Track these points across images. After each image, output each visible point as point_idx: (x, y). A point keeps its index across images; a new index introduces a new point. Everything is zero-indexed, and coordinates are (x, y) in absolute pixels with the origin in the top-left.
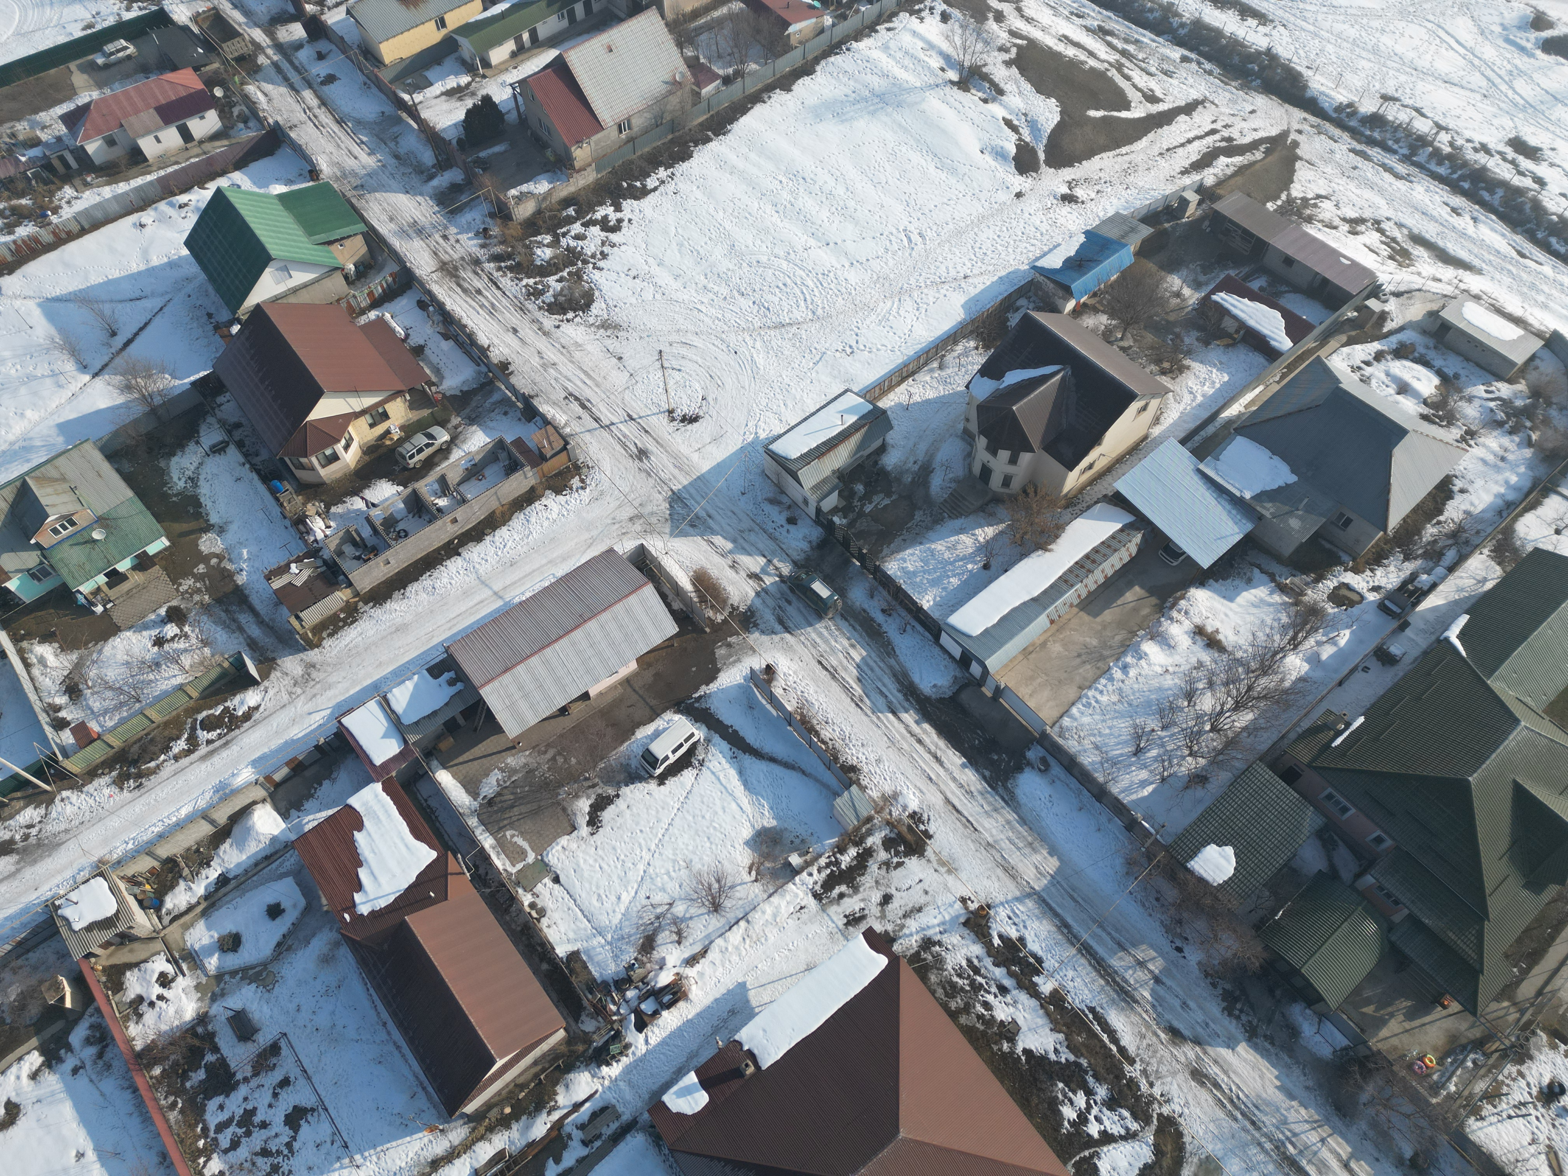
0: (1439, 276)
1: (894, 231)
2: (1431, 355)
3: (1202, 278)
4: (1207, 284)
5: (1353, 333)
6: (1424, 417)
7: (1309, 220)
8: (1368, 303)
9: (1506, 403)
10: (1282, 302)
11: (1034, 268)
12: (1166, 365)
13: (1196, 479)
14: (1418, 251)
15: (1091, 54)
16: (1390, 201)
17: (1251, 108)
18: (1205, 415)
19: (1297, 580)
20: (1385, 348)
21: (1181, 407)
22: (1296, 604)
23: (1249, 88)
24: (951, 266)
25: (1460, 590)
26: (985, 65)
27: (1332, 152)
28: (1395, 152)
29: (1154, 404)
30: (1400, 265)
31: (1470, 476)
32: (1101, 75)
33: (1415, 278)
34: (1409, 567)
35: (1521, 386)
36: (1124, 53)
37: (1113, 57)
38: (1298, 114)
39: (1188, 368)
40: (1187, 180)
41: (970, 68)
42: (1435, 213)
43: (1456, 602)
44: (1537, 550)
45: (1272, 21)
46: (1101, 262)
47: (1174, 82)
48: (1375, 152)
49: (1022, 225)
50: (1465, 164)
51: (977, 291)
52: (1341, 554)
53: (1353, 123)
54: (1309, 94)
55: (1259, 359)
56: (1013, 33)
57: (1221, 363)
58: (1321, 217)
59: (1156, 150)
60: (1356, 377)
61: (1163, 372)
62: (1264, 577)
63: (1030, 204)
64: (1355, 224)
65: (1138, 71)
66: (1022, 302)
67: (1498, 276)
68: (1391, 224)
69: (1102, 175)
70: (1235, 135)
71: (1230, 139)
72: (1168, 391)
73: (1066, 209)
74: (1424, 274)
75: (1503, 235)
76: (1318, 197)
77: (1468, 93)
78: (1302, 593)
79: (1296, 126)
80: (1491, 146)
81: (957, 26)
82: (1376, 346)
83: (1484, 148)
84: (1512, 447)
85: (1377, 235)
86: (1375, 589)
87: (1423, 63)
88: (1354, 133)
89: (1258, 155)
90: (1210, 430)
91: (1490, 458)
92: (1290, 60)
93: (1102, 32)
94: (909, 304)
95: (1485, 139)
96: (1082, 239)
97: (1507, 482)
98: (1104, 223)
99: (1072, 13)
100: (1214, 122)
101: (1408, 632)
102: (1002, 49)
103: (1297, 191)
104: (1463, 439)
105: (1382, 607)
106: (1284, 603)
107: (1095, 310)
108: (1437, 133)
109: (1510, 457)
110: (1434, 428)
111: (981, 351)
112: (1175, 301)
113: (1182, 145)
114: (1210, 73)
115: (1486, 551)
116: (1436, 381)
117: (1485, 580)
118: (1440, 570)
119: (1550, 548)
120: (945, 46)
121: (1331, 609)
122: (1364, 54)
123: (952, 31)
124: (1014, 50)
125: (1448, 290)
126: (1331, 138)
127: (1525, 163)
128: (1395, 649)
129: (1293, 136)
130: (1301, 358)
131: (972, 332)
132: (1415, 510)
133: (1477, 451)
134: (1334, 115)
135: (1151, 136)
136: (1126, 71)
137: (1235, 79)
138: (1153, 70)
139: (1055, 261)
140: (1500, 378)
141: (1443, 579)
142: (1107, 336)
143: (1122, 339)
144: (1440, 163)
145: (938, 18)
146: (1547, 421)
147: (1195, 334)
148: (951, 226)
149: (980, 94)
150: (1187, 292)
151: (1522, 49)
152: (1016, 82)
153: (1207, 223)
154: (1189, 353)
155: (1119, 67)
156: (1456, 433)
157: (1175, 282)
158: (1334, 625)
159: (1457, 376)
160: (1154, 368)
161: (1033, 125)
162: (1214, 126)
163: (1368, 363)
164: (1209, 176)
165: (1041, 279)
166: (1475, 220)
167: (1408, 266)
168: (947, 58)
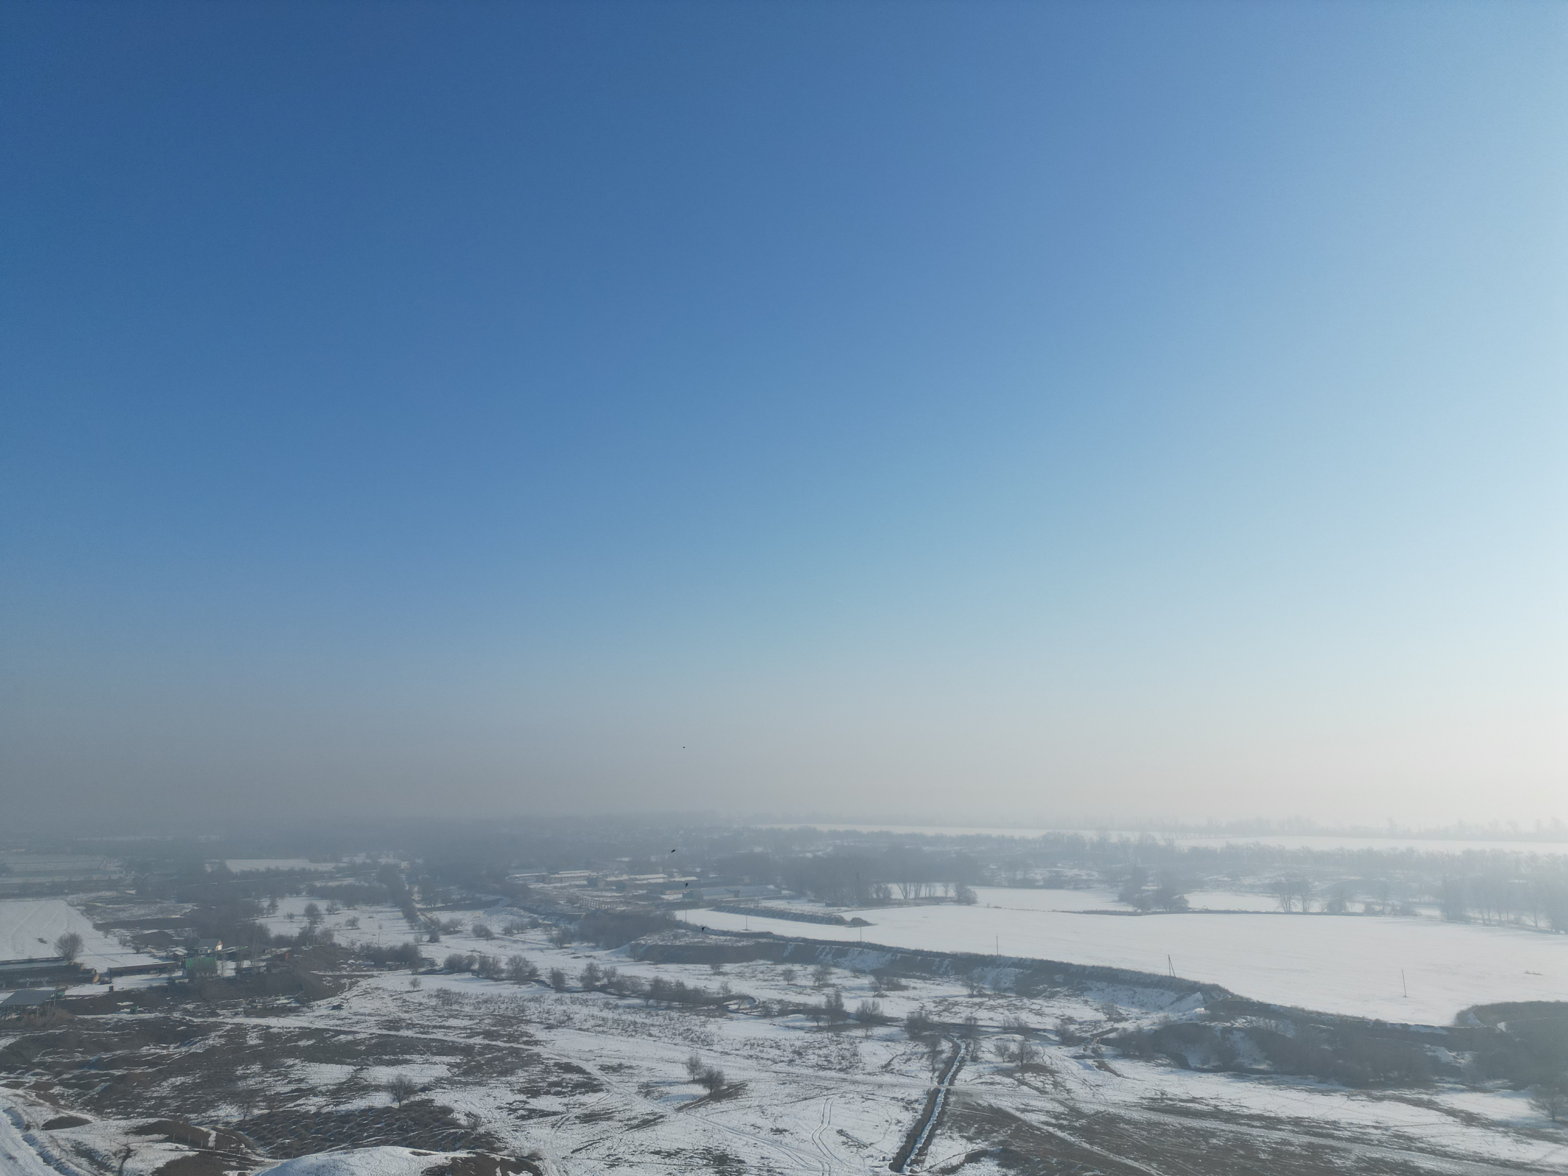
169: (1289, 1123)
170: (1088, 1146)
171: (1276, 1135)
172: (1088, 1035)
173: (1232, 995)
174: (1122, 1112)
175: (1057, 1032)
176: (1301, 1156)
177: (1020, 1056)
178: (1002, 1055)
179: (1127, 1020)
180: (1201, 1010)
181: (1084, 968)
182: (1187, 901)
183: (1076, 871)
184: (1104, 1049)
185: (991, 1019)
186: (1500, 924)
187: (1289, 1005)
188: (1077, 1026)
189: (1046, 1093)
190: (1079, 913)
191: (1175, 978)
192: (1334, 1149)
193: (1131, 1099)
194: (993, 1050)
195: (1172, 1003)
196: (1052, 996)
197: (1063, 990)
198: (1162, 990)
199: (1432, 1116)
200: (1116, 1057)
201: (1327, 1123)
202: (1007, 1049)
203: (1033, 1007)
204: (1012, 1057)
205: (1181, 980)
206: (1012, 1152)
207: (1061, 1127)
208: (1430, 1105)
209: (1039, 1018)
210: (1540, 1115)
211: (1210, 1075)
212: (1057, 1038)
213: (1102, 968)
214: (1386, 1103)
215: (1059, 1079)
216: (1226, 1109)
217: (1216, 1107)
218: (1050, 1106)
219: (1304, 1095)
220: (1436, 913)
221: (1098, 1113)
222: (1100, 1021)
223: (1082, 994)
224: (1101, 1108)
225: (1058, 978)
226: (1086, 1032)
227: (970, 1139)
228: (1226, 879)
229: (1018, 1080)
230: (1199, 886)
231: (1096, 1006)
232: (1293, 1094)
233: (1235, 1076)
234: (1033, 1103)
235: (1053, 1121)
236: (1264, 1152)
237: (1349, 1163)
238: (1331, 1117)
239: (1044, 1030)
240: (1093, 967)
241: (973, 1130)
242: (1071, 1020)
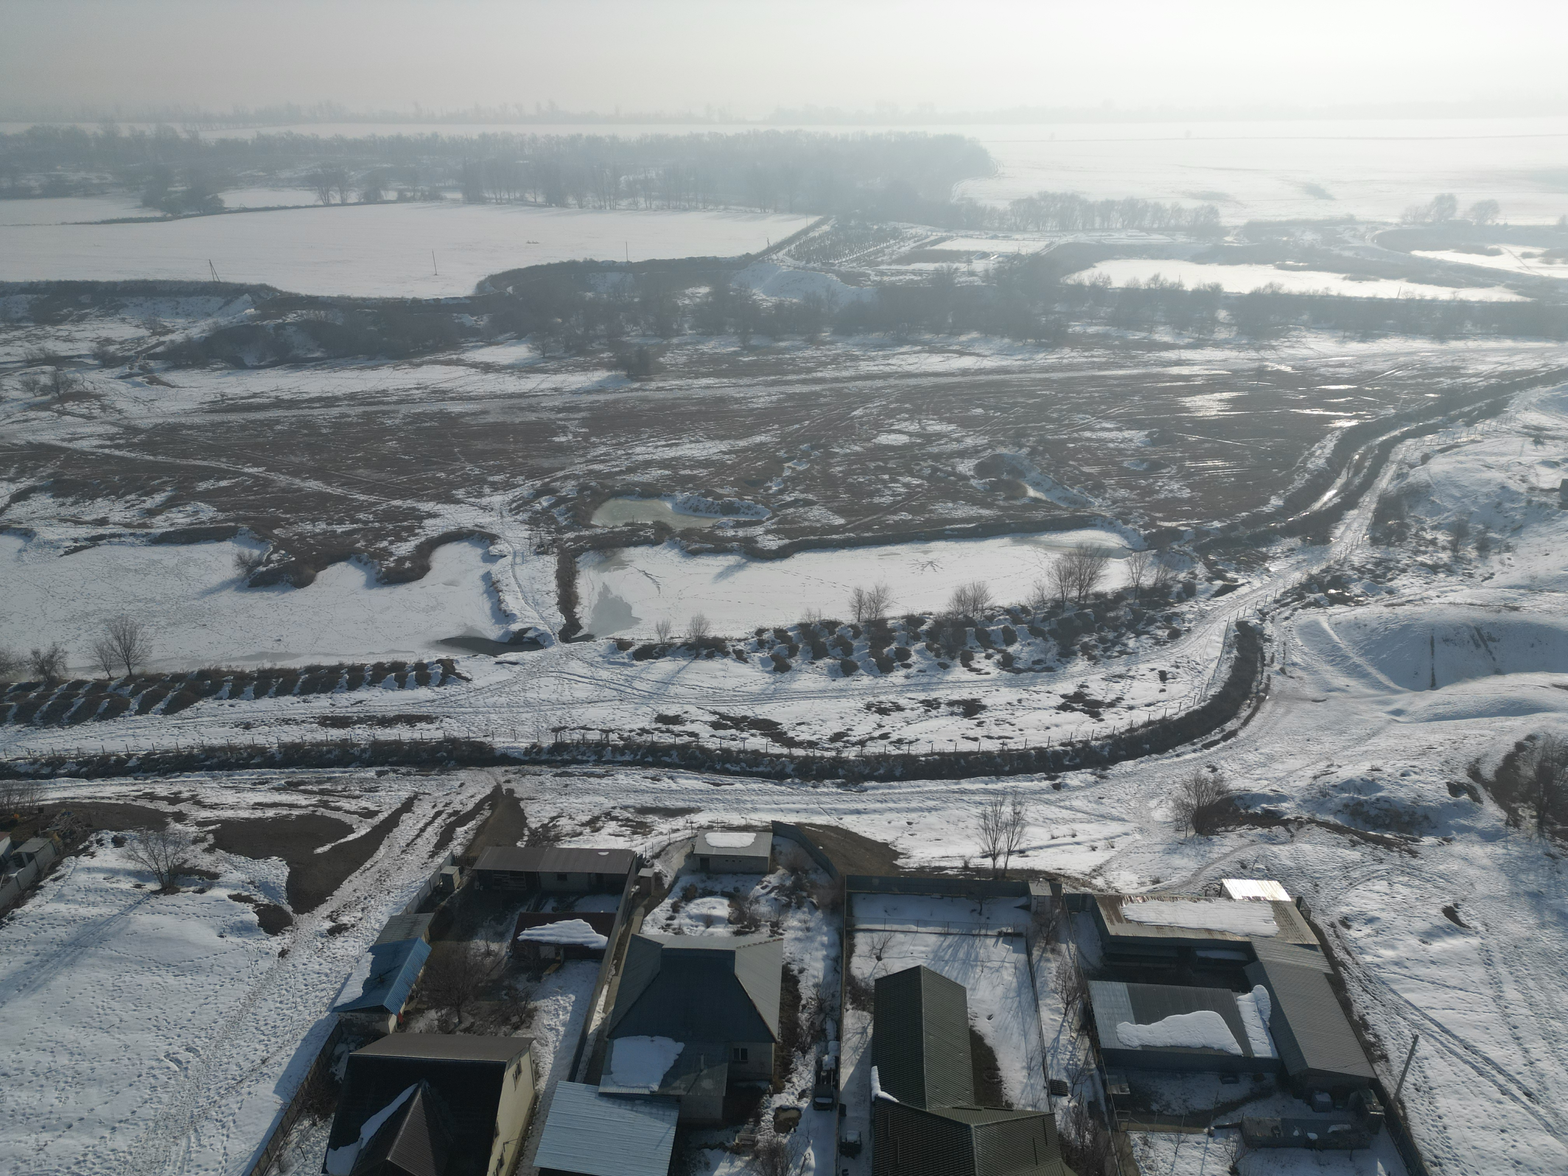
0: (675, 828)
1: (154, 1063)
2: (709, 885)
3: (500, 928)
4: (508, 931)
5: (646, 902)
6: (737, 933)
7: (557, 838)
8: (640, 874)
9: (780, 888)
10: (577, 910)
11: (335, 1010)
12: (515, 1019)
13: (605, 1104)
14: (650, 818)
15: (292, 806)
16: (607, 795)
17: (459, 783)
18: (576, 1041)
19: (742, 1134)
20: (675, 899)
21: (551, 1047)
22: (757, 1157)
23: (449, 770)
24: (241, 1060)
25: (855, 1049)
26: (186, 861)
27: (542, 783)
28: (588, 762)
29: (525, 1061)
30: (644, 834)
31: (798, 956)
32: (312, 817)
33: (661, 838)
34: (811, 1057)
35: (781, 871)
36: (322, 792)
37: (314, 800)
38: (498, 771)
39: (536, 1009)
40: (439, 860)
41: (169, 871)
42: (643, 788)
43: (860, 1063)
44: (877, 981)
45: (437, 718)
46: (400, 967)
47: (383, 793)
48: (572, 769)
49: (300, 978)
50: (639, 746)
51: (284, 1067)
52: (759, 1084)
53: (544, 757)
54: (498, 753)
55: (589, 965)
56: (201, 824)
57: (561, 988)
58: (564, 832)
59: (397, 851)
60: (670, 933)
61: (516, 1027)
62: (717, 1152)
63: (301, 956)
64: (594, 824)
65: (345, 800)
66: (340, 1048)
67: (712, 806)
68: (618, 810)
69: (358, 894)
70: (459, 807)
71: (456, 813)
72: (530, 1041)
73: (339, 941)
74: (665, 831)
75: (696, 778)
76: (553, 819)
77: (609, 703)
78: (755, 1143)
79: (503, 779)
80: (647, 727)
81: (136, 844)
82: (668, 902)
83: (644, 731)
84: (807, 917)
85: (613, 824)
86: (802, 1095)
87: (567, 697)
88: (550, 763)
89: (487, 813)
90: (588, 1050)
91: (800, 934)
92: (468, 737)
93: (292, 786)
94: (209, 1128)
95: (641, 726)
96: (370, 957)
97: (823, 945)
98: (384, 932)
99: (255, 784)
100: (434, 807)
101: (850, 1113)
102: (195, 841)
103: (534, 823)
104: (774, 933)
105: (816, 1106)
106: (748, 1164)
107: (419, 1012)
108: (607, 736)
109: (811, 925)
110: (749, 937)
111: (320, 1124)
112: (489, 960)
113: (418, 836)
114: (409, 774)
115: (849, 1006)
116: (726, 902)
117: (865, 1029)
118: (832, 1044)
119: (884, 974)
120: (131, 865)
121: (784, 1139)
122: (521, 710)
123: (133, 850)
124: (210, 837)
125: (688, 833)
126: (535, 774)
127: (677, 728)
128: (852, 1137)
129: (505, 787)
130: (621, 945)
131: (300, 1112)
132: (782, 1009)
133: (789, 935)
134: (527, 758)
135: (386, 842)
136: (333, 804)
137: (433, 769)
138: (357, 793)
139: (354, 991)
140: (765, 873)
141: (839, 1049)
142: (445, 1028)
143: (460, 1022)
144: (623, 754)
145: (111, 846)
146: (813, 885)
147: (524, 977)
148: (221, 1022)
149: (192, 888)
150: (494, 947)
151: (624, 664)
152: (227, 861)
153: (477, 883)
154: (528, 996)
155: (325, 805)
156: (766, 931)
157: (479, 945)
158: (796, 1152)
159: (736, 889)
160: (504, 1029)
161: (264, 887)
162: (436, 810)
163: (671, 918)
164: (456, 847)
165: (348, 1016)
166: (671, 778)
167: (650, 832)
168: (137, 874)
169: (345, 399)
170: (151, 458)
171: (335, 411)
172: (132, 353)
173: (280, 292)
174: (183, 420)
175: (95, 356)
176: (358, 424)
177: (56, 387)
178: (32, 390)
179: (173, 332)
180: (251, 311)
181: (114, 284)
182: (222, 201)
183: (82, 174)
184: (152, 364)
185: (8, 354)
186: (509, 202)
187: (335, 295)
188: (118, 346)
189: (95, 418)
190: (96, 223)
191: (219, 282)
192: (384, 413)
193: (189, 406)
194: (19, 386)
195: (220, 309)
196: (81, 319)
197: (94, 311)
198: (208, 297)
199: (460, 371)
200: (167, 370)
201: (377, 392)
202: (36, 383)
203: (60, 334)
204: (45, 390)
205: (226, 284)
206: (65, 481)
207: (118, 447)
208: (458, 363)
209: (70, 345)
210: (536, 354)
211: (268, 370)
212: (96, 362)
213: (136, 283)
214: (425, 368)
215: (106, 402)
216: (286, 397)
217: (277, 397)
218: (101, 430)
219: (356, 373)
220: (459, 196)
221: (156, 425)
222: (143, 338)
223: (117, 312)
224: (160, 421)
225: (85, 299)
226: (129, 350)
227: (11, 480)
228: (261, 174)
229: (58, 412)
230: (234, 183)
231: (135, 323)
232: (347, 374)
233: (291, 368)
234: (79, 430)
235: (108, 443)
236: (325, 427)
237: (397, 421)
238: (381, 388)
239: (79, 356)
240: (125, 282)
241: (13, 470)
242: (109, 341)
